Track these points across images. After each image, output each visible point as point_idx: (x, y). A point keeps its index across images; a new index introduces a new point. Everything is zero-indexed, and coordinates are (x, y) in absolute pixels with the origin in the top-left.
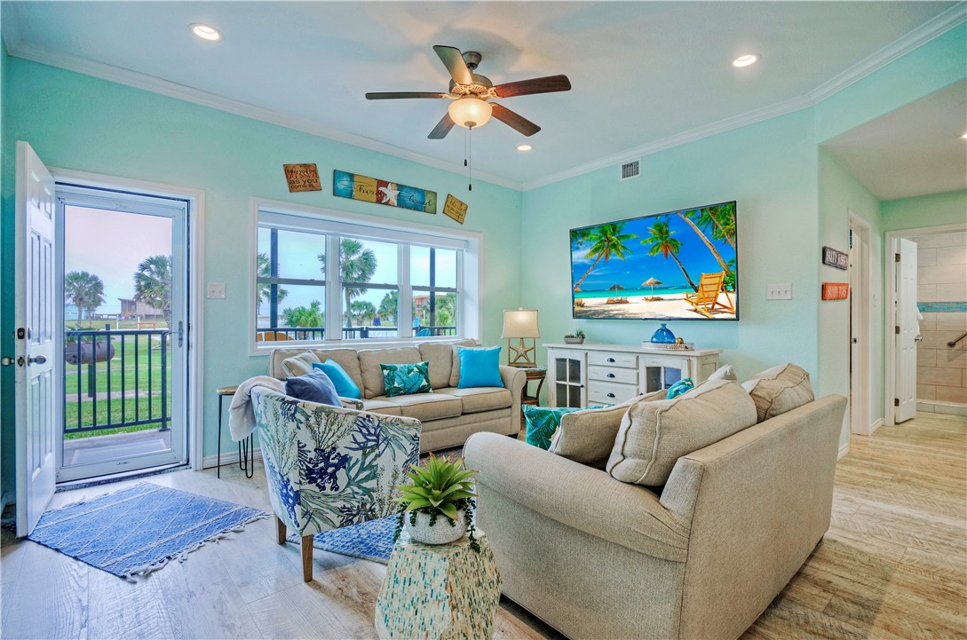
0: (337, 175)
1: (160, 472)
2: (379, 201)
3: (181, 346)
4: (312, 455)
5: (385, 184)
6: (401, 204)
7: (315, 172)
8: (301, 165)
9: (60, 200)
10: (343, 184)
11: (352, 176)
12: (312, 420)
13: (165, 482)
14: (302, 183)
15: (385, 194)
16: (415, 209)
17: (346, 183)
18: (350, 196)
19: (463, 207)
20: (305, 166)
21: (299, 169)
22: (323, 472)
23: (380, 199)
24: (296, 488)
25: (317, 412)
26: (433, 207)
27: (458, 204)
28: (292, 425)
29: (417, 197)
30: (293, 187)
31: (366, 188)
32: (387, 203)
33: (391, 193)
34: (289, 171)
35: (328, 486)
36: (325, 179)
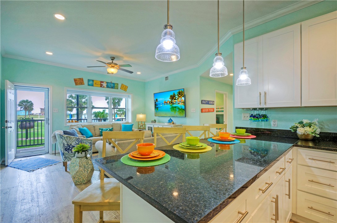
0: (89, 80)
1: (41, 154)
2: (101, 87)
3: (47, 124)
4: (66, 145)
5: (103, 82)
6: (108, 87)
7: (83, 80)
8: (78, 79)
9: (16, 89)
10: (91, 83)
11: (93, 81)
12: (66, 138)
13: (43, 156)
14: (79, 83)
15: (103, 85)
16: (112, 88)
17: (91, 82)
18: (93, 85)
19: (126, 87)
20: (80, 79)
21: (78, 80)
22: (69, 149)
23: (101, 86)
24: (63, 152)
25: (67, 137)
26: (117, 87)
27: (125, 86)
28: (62, 139)
29: (112, 85)
30: (76, 84)
31: (97, 84)
32: (103, 87)
33: (105, 84)
34: (75, 80)
35: (70, 152)
36: (86, 82)
